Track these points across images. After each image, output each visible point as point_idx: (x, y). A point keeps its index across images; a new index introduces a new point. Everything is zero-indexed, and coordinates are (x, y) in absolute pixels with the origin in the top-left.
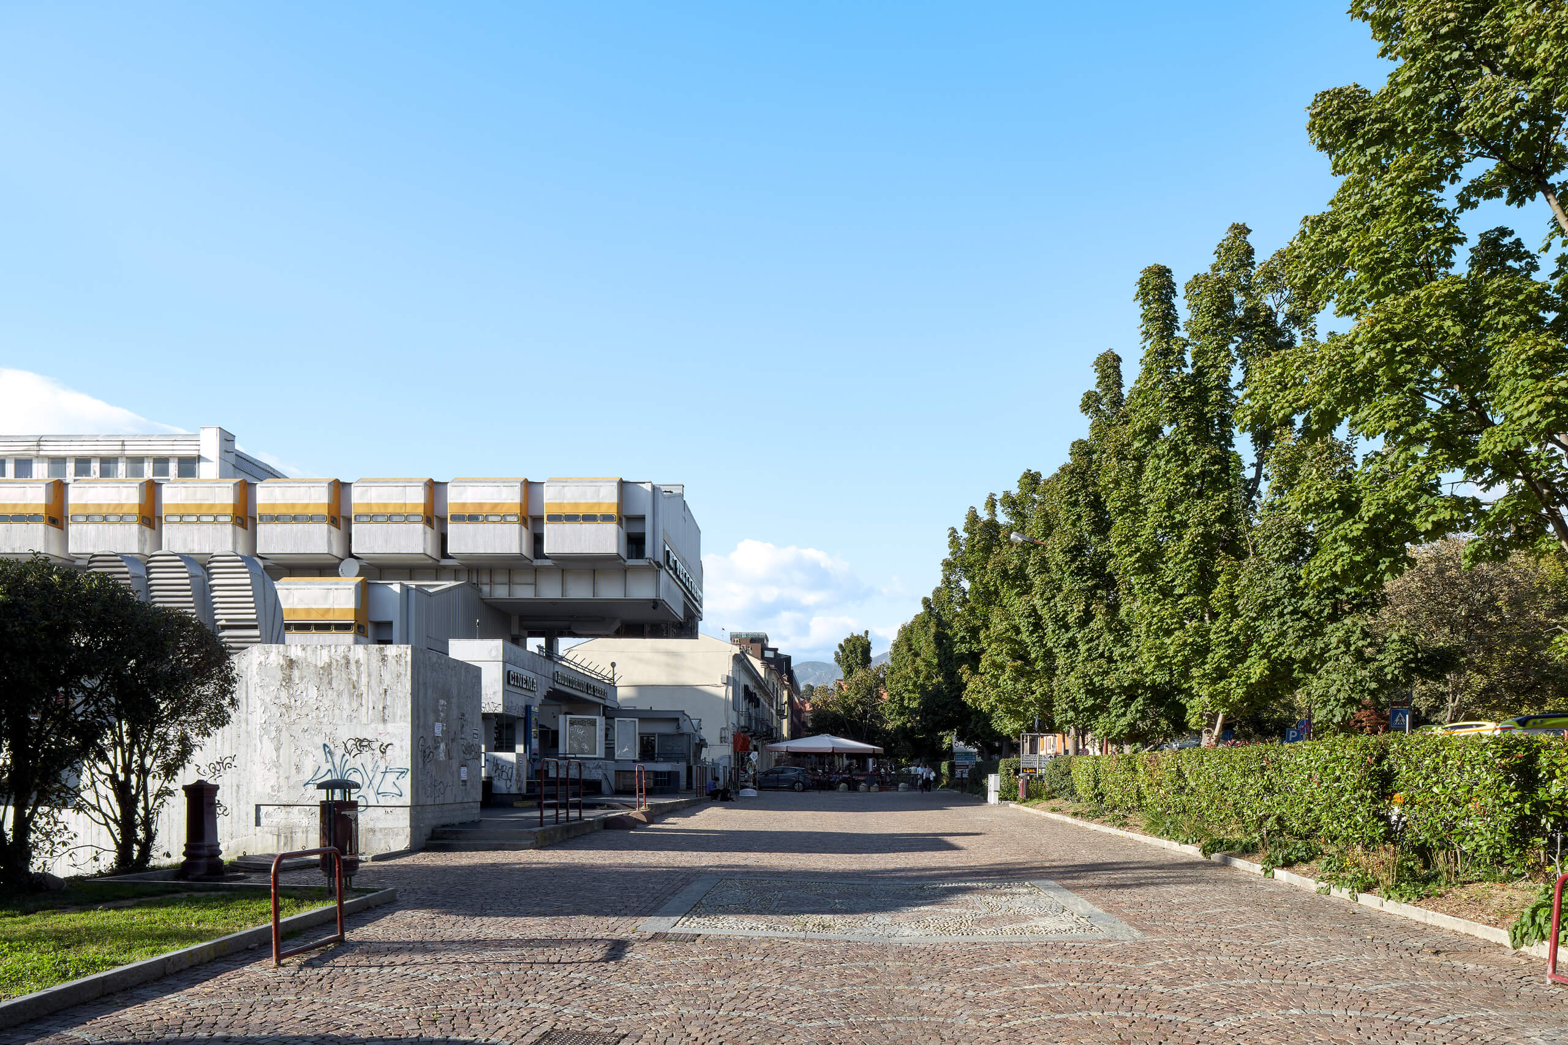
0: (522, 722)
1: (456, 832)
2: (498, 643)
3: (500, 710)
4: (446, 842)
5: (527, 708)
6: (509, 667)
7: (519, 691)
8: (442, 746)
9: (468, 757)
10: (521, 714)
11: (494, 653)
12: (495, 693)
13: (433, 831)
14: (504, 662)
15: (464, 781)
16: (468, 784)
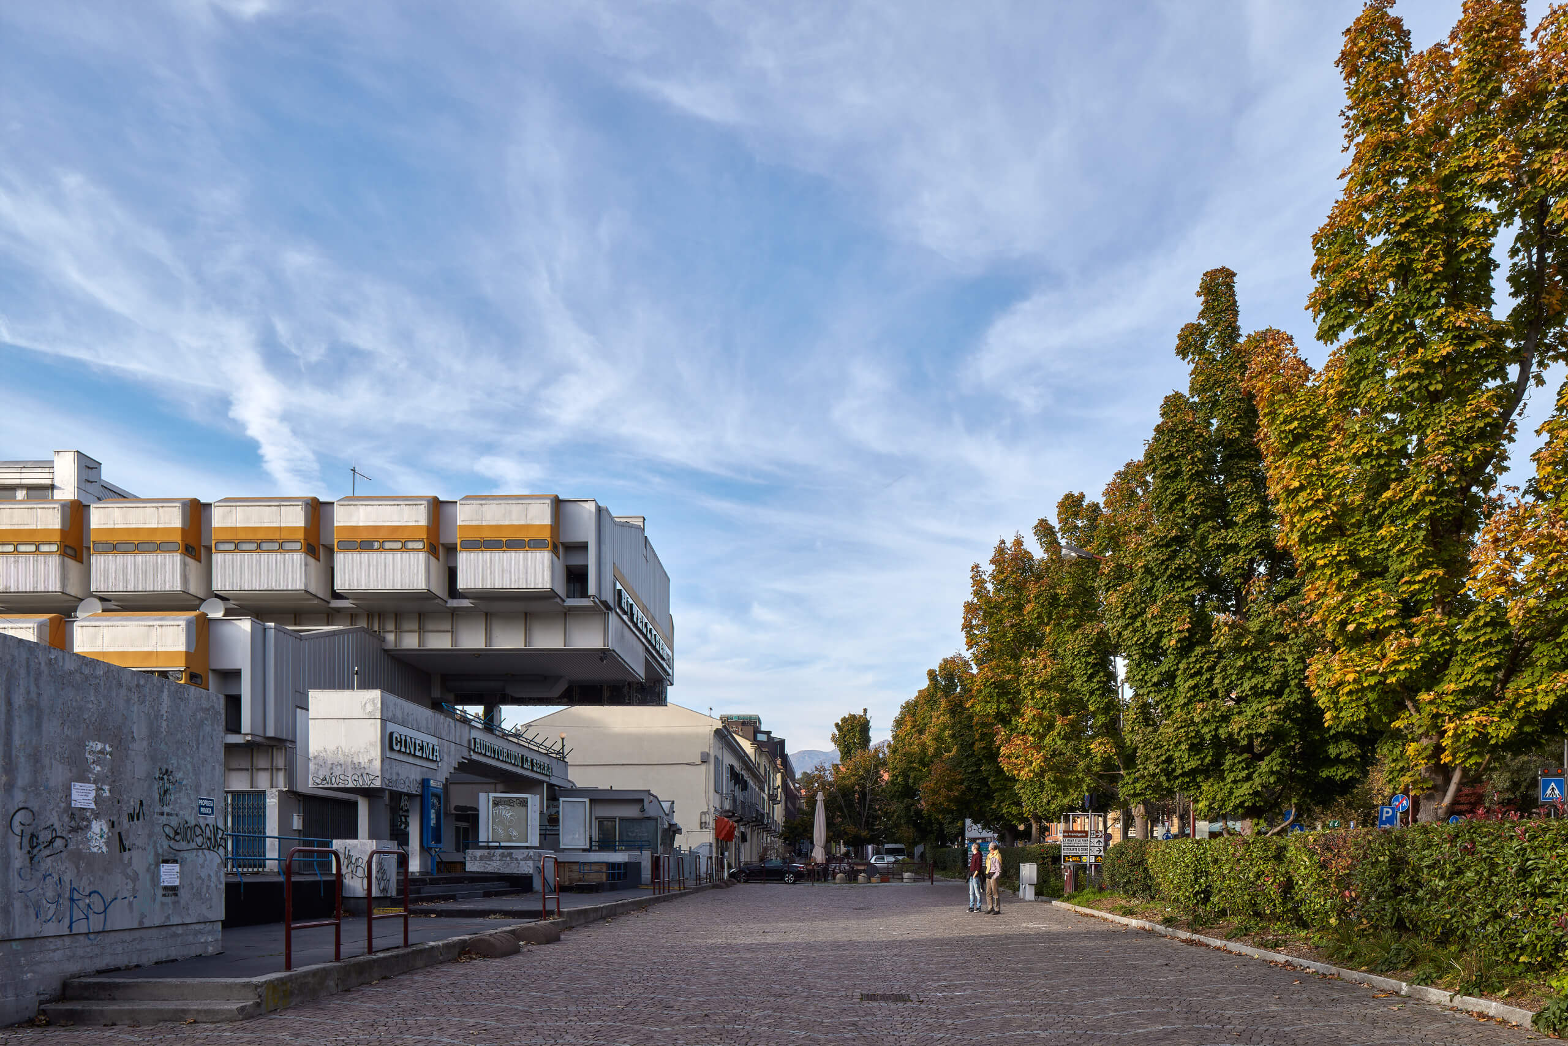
0: (417, 801)
1: (102, 986)
2: (376, 694)
3: (378, 783)
4: (78, 1006)
5: (425, 783)
6: (391, 727)
7: (411, 760)
8: (98, 827)
9: (183, 845)
10: (415, 789)
11: (369, 708)
12: (370, 761)
13: (65, 985)
14: (384, 721)
15: (173, 890)
16: (184, 894)
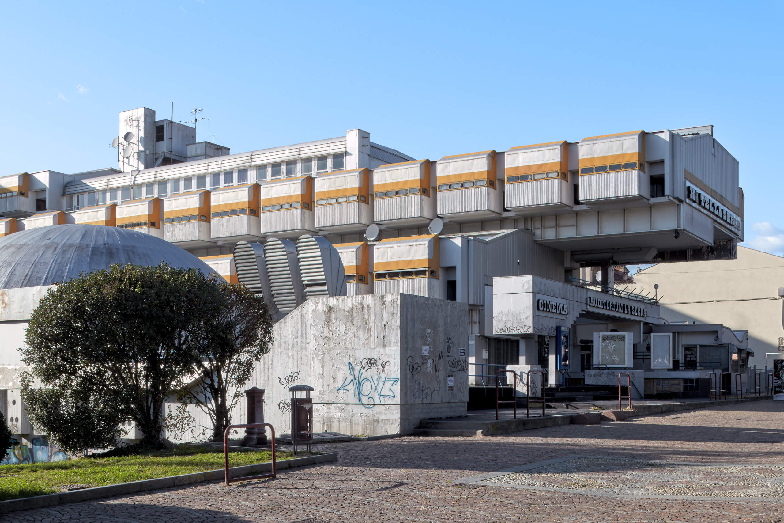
0: (554, 340)
1: (433, 423)
2: (529, 278)
3: (531, 331)
4: (427, 430)
5: (558, 329)
6: (538, 296)
7: (550, 315)
8: (429, 362)
9: (455, 369)
10: (552, 333)
11: (526, 286)
12: (527, 318)
13: (421, 422)
14: (534, 293)
15: (451, 388)
16: (455, 389)
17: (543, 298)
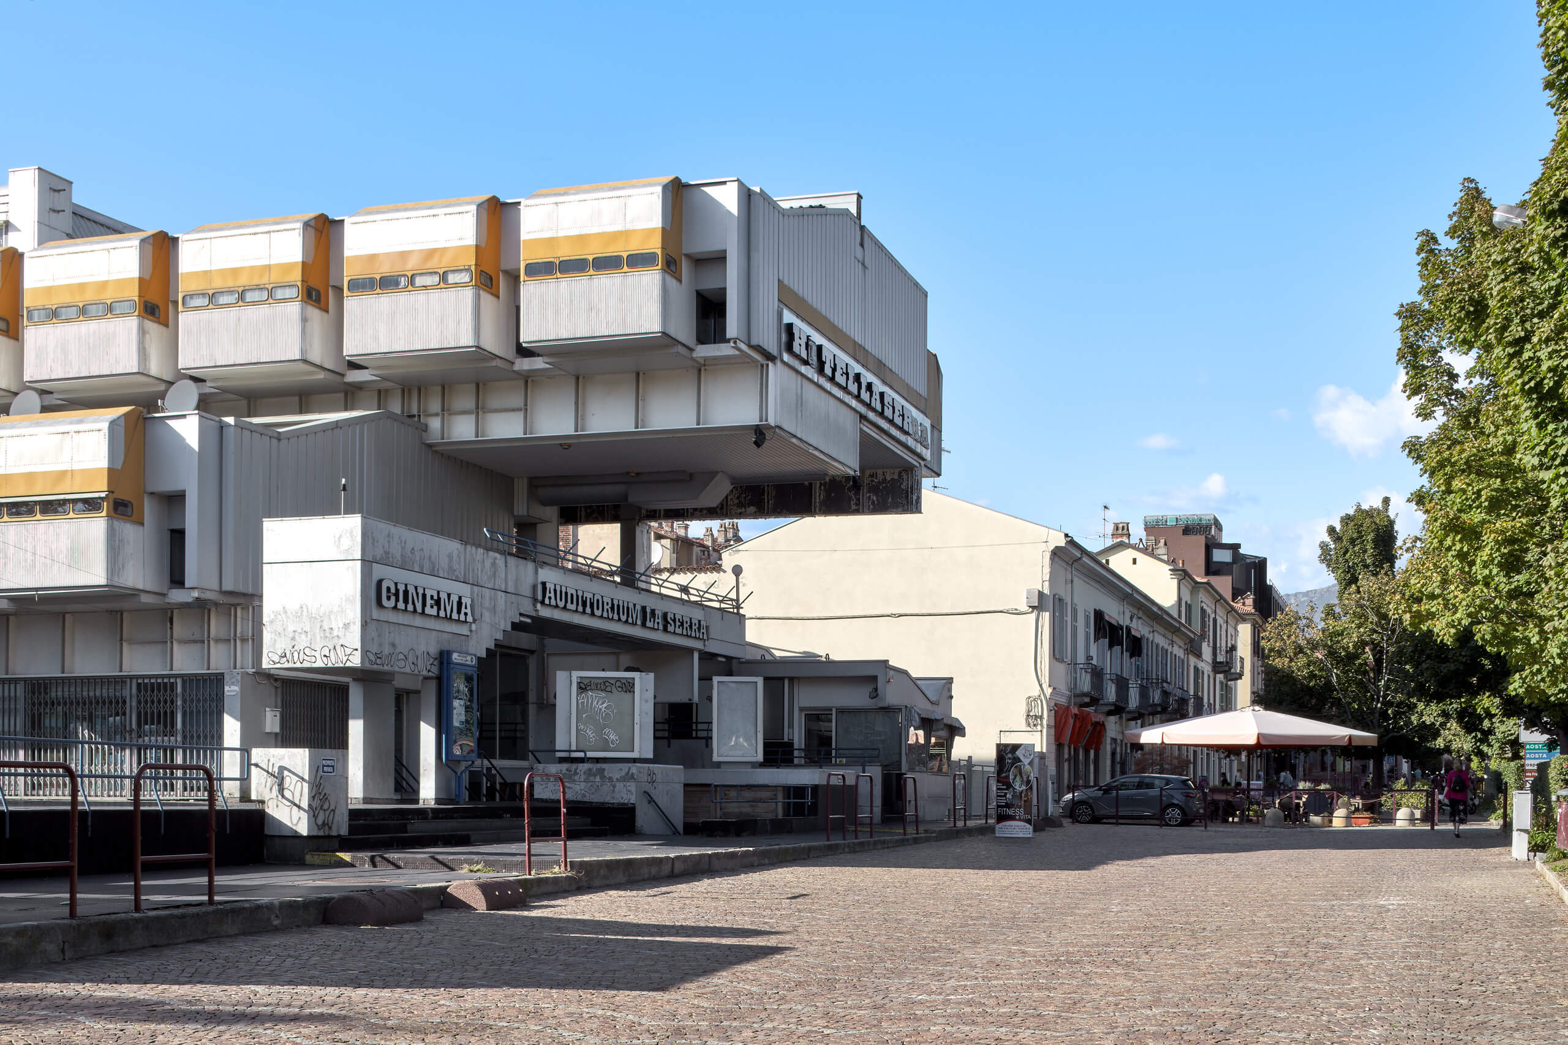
0: (433, 686)
2: (353, 523)
3: (356, 661)
5: (443, 658)
6: (379, 571)
7: (418, 621)
10: (427, 668)
11: (346, 543)
12: (346, 626)
14: (367, 562)
17: (392, 576)
